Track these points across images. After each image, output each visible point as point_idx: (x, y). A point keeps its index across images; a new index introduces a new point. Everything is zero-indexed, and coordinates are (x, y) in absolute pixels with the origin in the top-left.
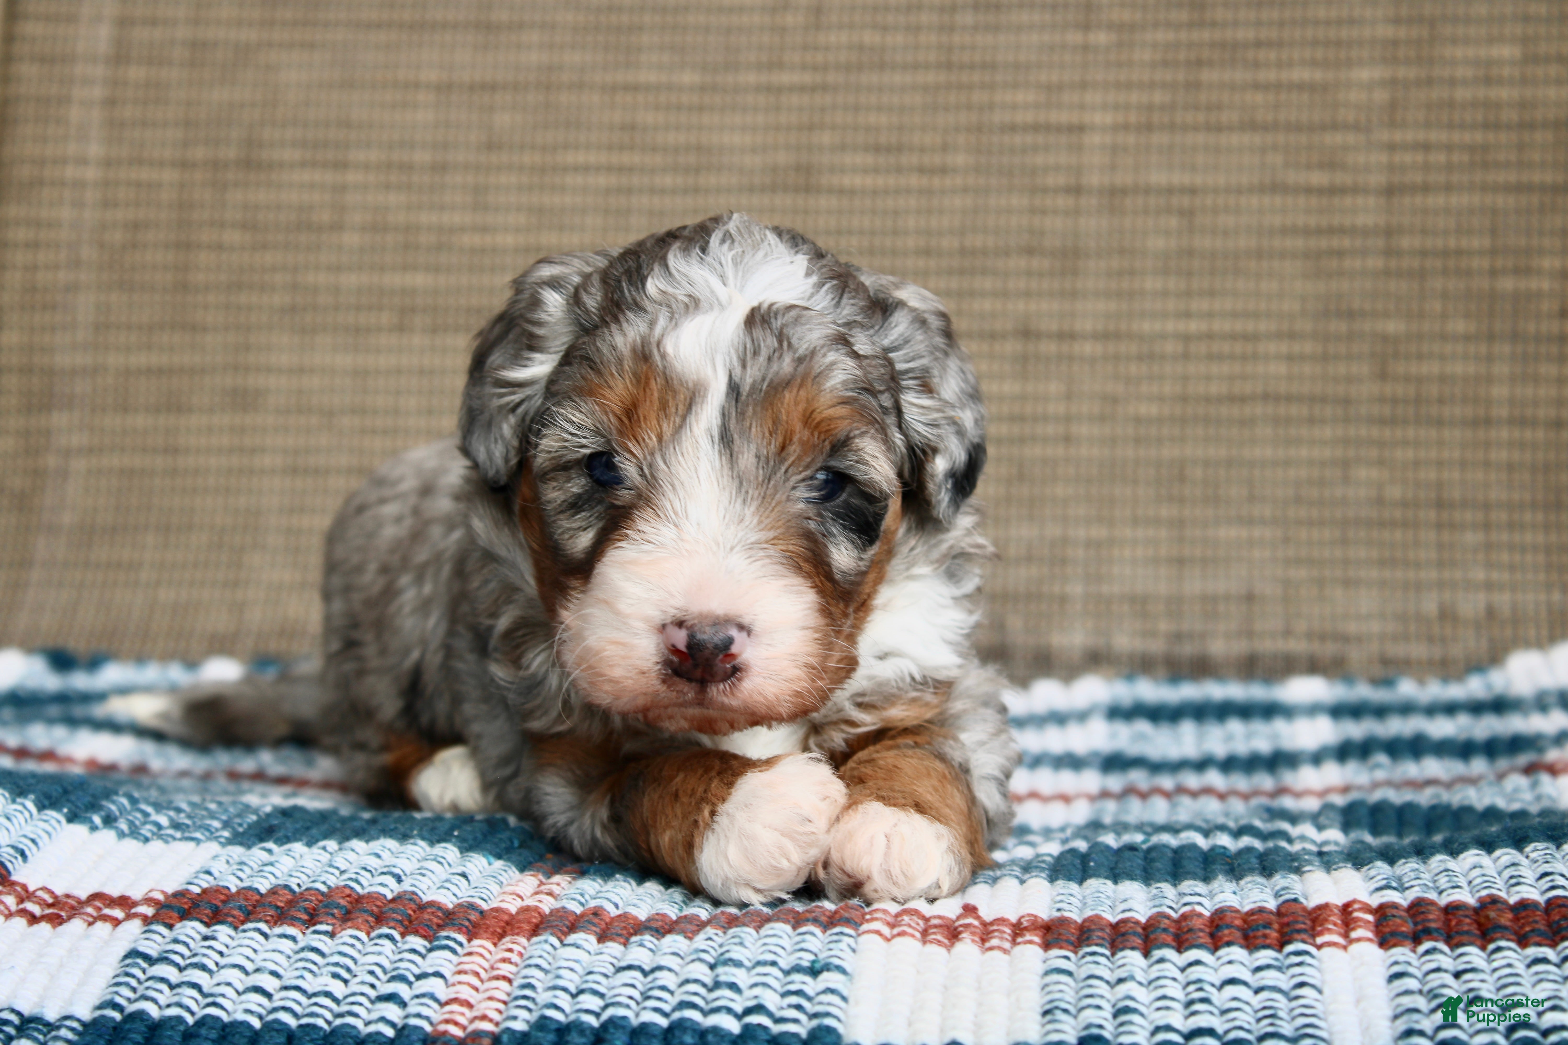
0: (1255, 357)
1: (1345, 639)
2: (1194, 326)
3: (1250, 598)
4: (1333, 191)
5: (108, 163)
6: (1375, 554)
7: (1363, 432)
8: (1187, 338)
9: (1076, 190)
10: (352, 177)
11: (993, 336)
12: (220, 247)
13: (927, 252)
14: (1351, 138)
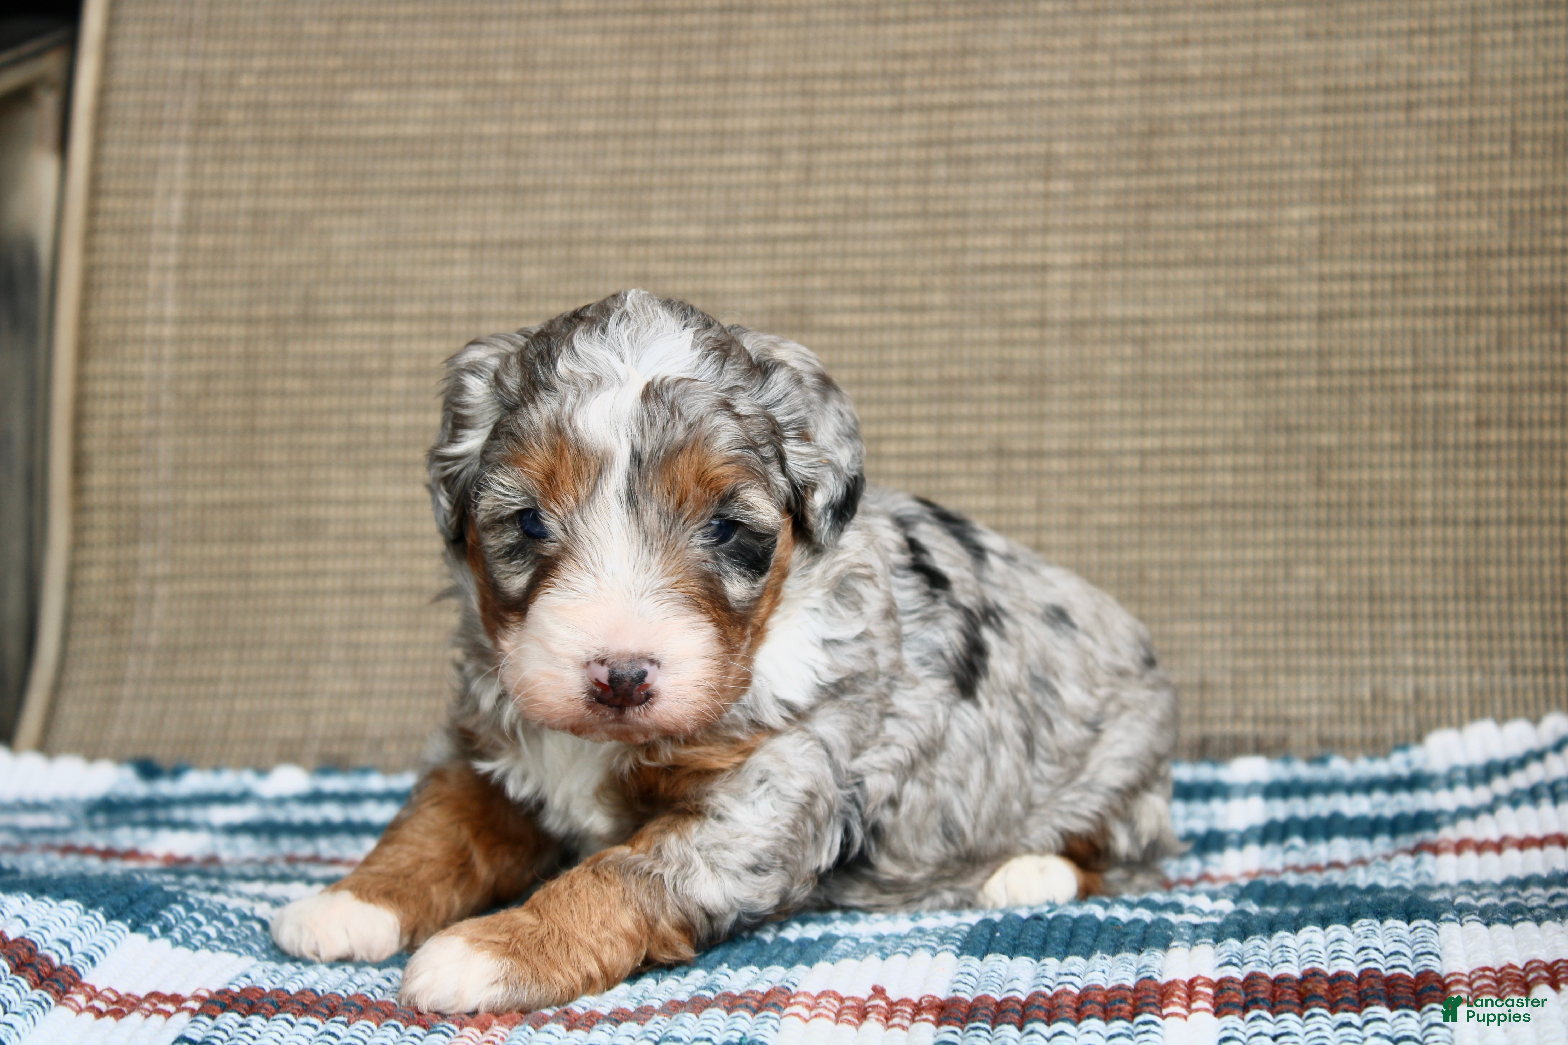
0: (1203, 469)
1: (1287, 721)
2: (1149, 443)
3: (1203, 686)
4: (1271, 318)
5: (182, 321)
6: (1313, 644)
7: (1302, 534)
8: (1143, 453)
9: (1042, 323)
10: (399, 328)
11: (970, 456)
12: (282, 393)
13: (909, 382)
14: (1284, 271)
